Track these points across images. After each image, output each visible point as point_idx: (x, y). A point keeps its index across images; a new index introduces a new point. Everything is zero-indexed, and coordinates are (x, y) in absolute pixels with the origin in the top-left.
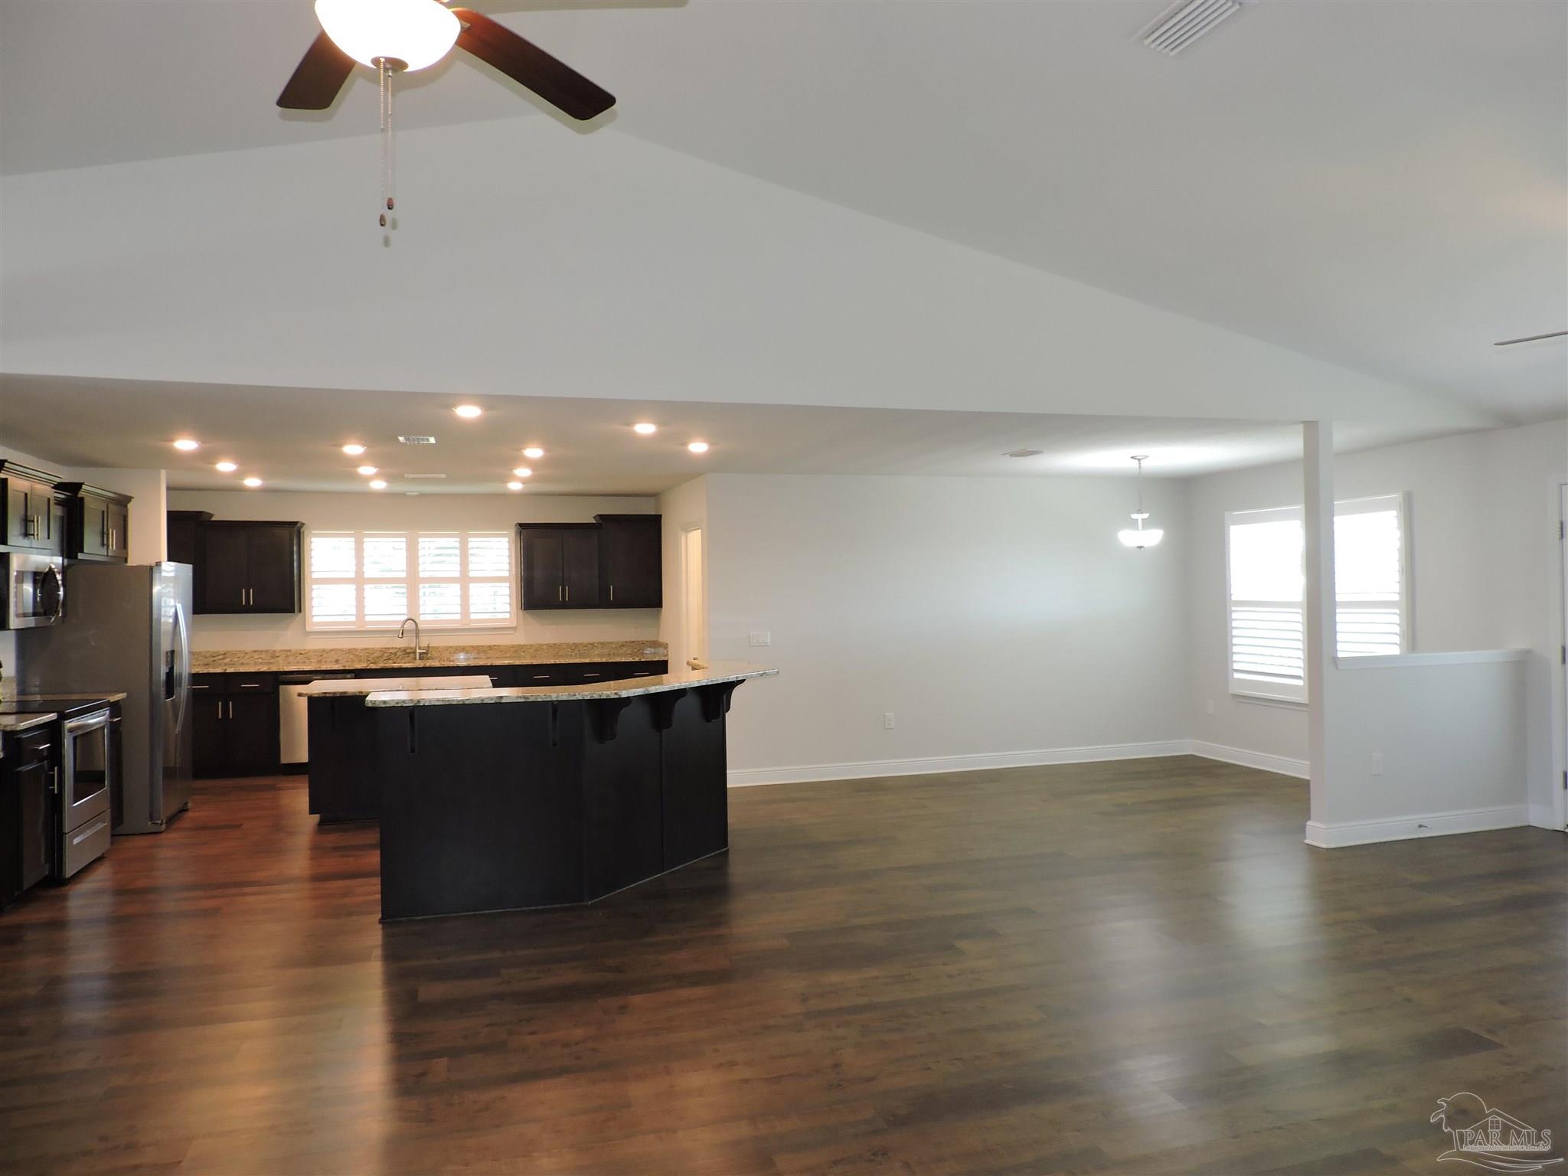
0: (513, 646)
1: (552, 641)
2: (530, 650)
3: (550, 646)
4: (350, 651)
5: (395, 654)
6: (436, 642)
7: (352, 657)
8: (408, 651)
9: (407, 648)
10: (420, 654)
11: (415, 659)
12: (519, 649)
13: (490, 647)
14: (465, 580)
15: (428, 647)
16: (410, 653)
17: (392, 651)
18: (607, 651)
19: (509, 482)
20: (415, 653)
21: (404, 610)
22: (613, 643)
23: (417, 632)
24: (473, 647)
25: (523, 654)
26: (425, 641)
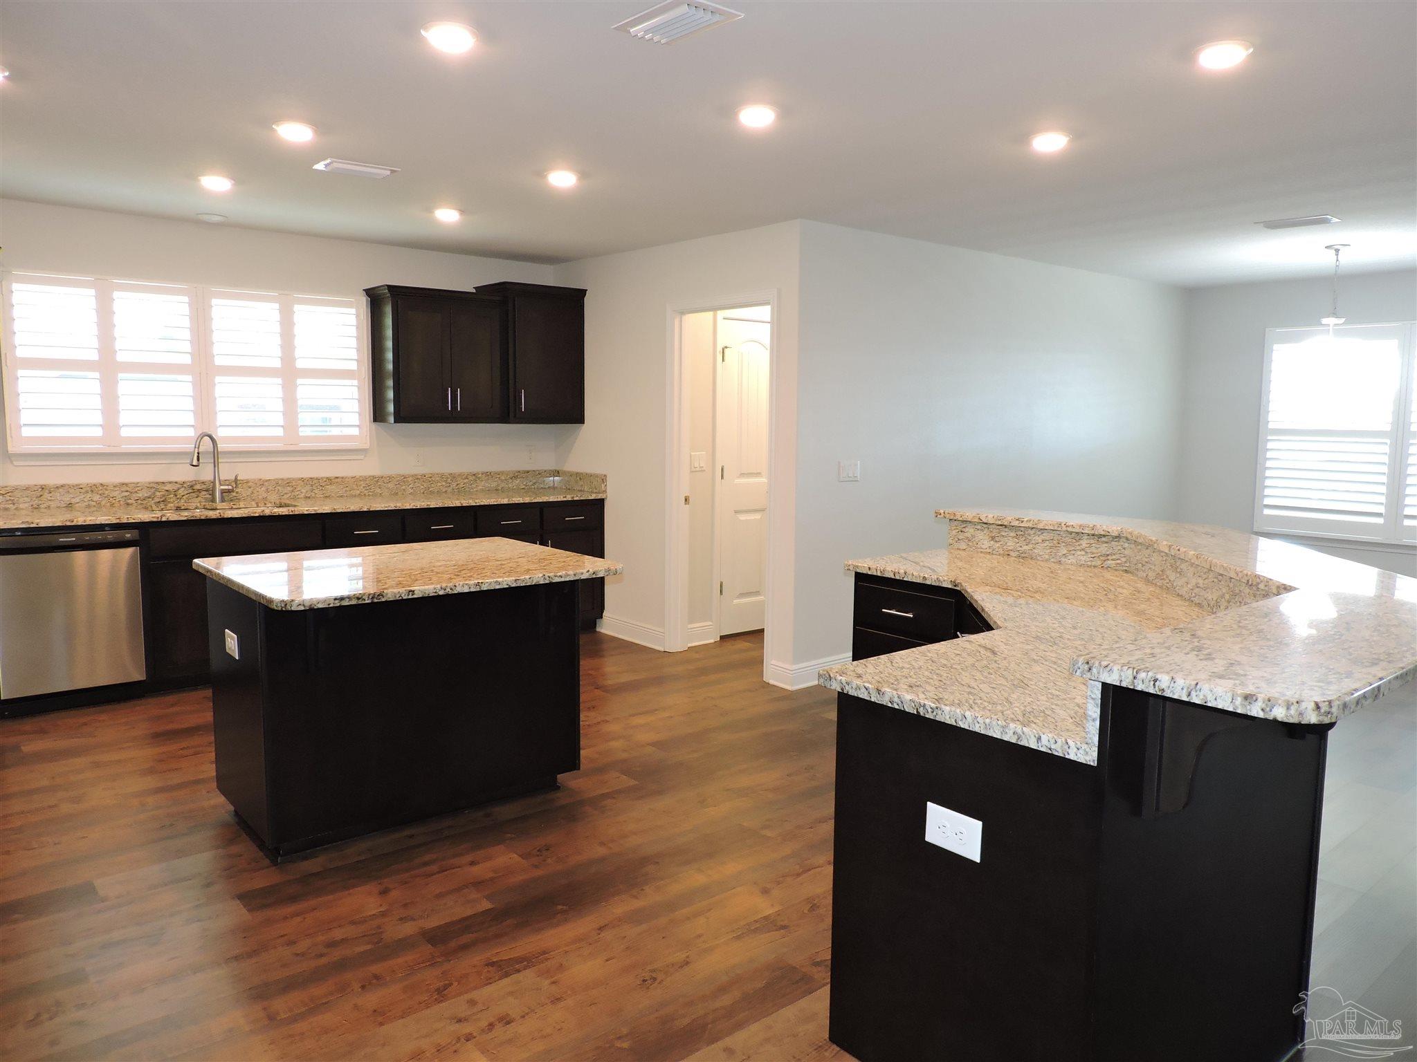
0: (365, 479)
1: (419, 470)
2: (390, 485)
3: (416, 478)
4: (93, 488)
5: (175, 493)
6: (247, 472)
7: (96, 498)
8: (198, 487)
9: (196, 482)
10: (223, 492)
11: (213, 500)
12: (372, 483)
13: (330, 480)
14: (289, 373)
15: (236, 480)
16: (199, 491)
17: (168, 487)
18: (494, 485)
19: (437, 208)
20: (212, 492)
21: (190, 419)
22: (502, 473)
23: (216, 454)
24: (302, 479)
25: (379, 491)
26: (227, 472)
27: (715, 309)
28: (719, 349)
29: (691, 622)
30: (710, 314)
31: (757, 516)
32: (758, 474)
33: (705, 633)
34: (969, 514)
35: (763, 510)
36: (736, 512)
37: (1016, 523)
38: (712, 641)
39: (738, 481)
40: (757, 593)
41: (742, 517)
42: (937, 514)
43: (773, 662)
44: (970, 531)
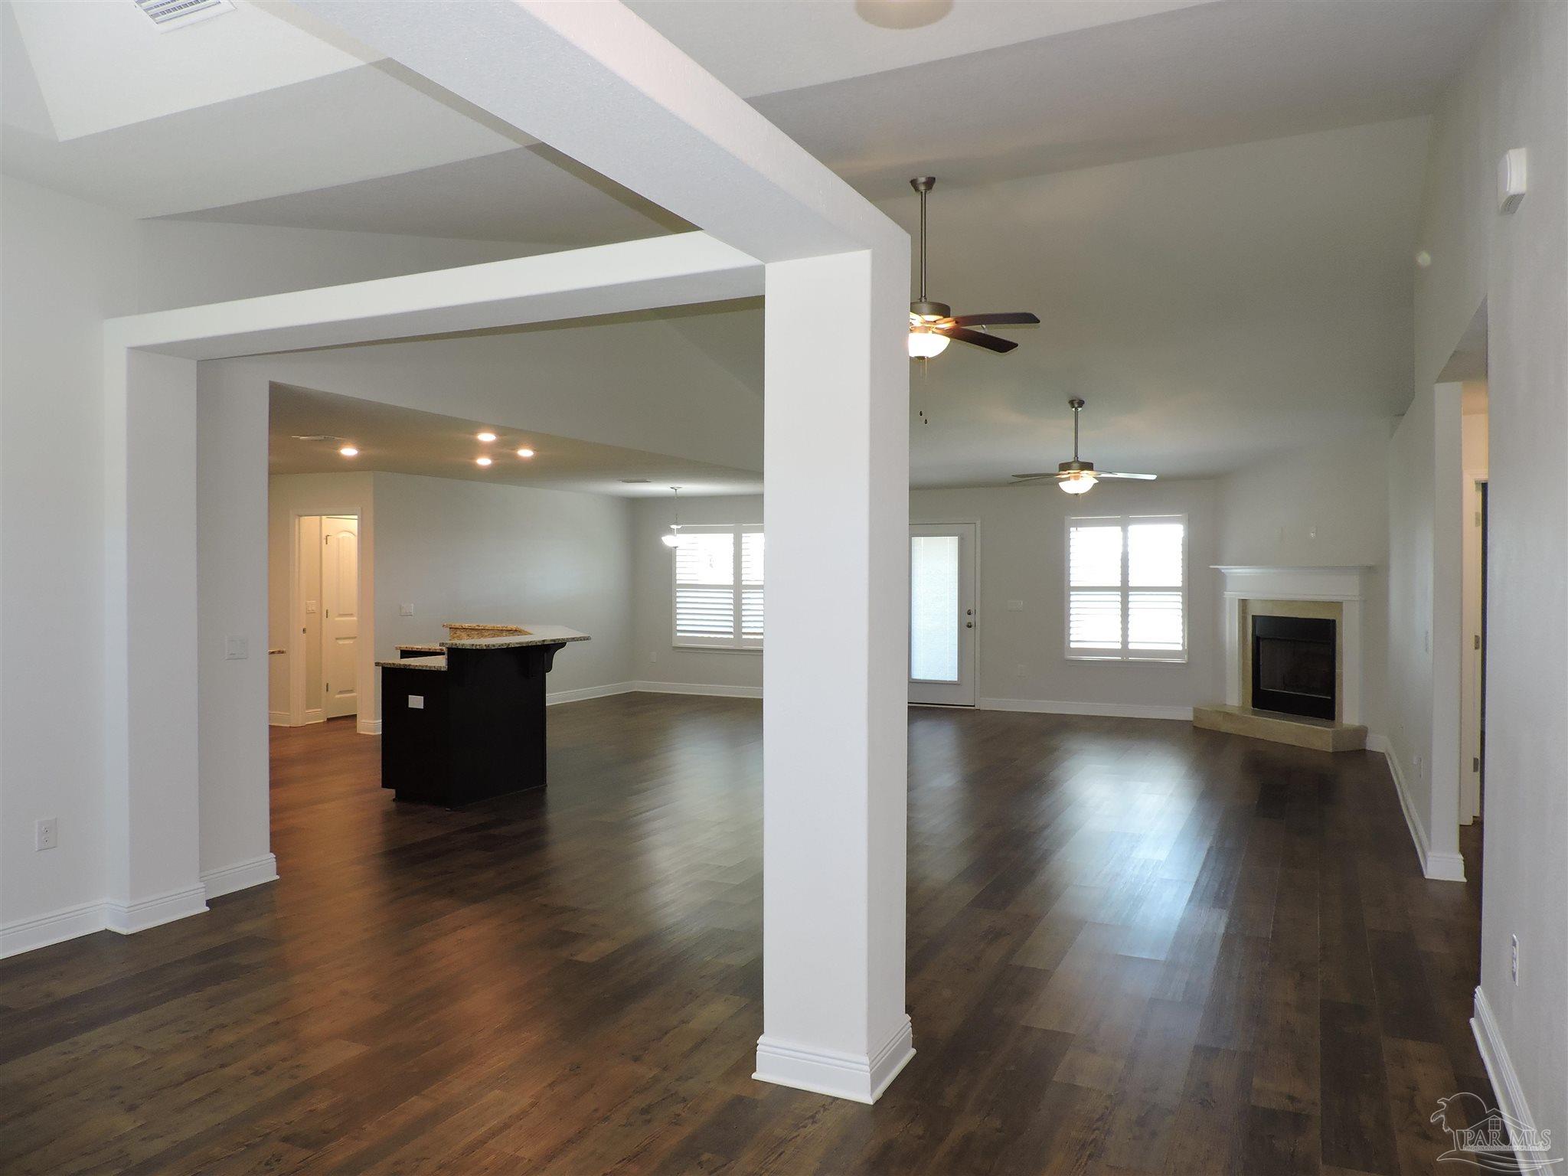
27: (321, 515)
28: (324, 536)
29: (308, 708)
30: (318, 517)
31: (351, 642)
32: (351, 615)
33: (316, 716)
34: (457, 625)
35: (355, 637)
36: (337, 639)
37: (477, 628)
38: (322, 721)
39: (337, 619)
40: (351, 691)
41: (341, 642)
42: (444, 626)
43: (364, 721)
44: (458, 632)
